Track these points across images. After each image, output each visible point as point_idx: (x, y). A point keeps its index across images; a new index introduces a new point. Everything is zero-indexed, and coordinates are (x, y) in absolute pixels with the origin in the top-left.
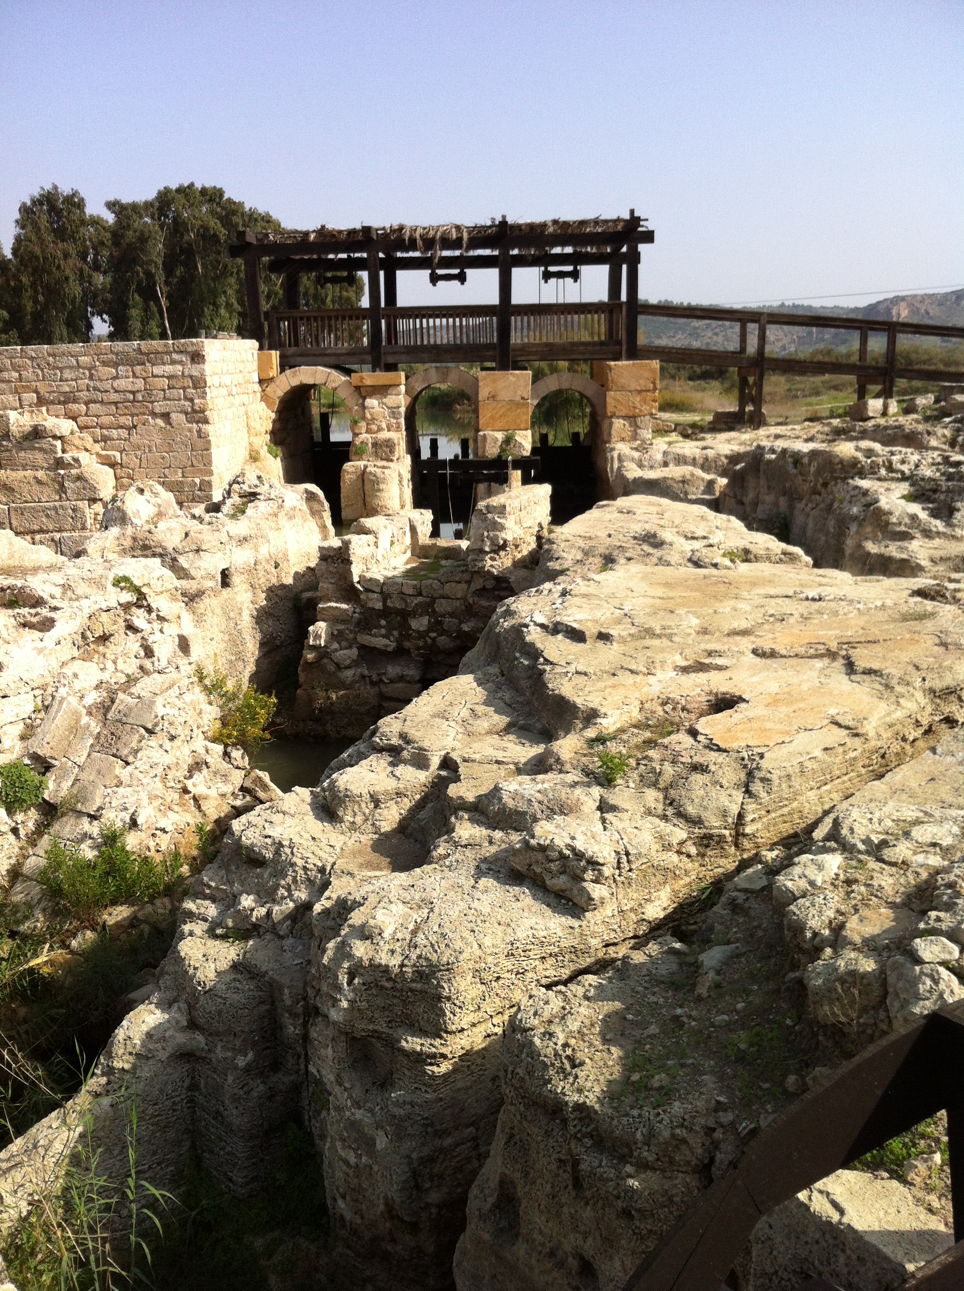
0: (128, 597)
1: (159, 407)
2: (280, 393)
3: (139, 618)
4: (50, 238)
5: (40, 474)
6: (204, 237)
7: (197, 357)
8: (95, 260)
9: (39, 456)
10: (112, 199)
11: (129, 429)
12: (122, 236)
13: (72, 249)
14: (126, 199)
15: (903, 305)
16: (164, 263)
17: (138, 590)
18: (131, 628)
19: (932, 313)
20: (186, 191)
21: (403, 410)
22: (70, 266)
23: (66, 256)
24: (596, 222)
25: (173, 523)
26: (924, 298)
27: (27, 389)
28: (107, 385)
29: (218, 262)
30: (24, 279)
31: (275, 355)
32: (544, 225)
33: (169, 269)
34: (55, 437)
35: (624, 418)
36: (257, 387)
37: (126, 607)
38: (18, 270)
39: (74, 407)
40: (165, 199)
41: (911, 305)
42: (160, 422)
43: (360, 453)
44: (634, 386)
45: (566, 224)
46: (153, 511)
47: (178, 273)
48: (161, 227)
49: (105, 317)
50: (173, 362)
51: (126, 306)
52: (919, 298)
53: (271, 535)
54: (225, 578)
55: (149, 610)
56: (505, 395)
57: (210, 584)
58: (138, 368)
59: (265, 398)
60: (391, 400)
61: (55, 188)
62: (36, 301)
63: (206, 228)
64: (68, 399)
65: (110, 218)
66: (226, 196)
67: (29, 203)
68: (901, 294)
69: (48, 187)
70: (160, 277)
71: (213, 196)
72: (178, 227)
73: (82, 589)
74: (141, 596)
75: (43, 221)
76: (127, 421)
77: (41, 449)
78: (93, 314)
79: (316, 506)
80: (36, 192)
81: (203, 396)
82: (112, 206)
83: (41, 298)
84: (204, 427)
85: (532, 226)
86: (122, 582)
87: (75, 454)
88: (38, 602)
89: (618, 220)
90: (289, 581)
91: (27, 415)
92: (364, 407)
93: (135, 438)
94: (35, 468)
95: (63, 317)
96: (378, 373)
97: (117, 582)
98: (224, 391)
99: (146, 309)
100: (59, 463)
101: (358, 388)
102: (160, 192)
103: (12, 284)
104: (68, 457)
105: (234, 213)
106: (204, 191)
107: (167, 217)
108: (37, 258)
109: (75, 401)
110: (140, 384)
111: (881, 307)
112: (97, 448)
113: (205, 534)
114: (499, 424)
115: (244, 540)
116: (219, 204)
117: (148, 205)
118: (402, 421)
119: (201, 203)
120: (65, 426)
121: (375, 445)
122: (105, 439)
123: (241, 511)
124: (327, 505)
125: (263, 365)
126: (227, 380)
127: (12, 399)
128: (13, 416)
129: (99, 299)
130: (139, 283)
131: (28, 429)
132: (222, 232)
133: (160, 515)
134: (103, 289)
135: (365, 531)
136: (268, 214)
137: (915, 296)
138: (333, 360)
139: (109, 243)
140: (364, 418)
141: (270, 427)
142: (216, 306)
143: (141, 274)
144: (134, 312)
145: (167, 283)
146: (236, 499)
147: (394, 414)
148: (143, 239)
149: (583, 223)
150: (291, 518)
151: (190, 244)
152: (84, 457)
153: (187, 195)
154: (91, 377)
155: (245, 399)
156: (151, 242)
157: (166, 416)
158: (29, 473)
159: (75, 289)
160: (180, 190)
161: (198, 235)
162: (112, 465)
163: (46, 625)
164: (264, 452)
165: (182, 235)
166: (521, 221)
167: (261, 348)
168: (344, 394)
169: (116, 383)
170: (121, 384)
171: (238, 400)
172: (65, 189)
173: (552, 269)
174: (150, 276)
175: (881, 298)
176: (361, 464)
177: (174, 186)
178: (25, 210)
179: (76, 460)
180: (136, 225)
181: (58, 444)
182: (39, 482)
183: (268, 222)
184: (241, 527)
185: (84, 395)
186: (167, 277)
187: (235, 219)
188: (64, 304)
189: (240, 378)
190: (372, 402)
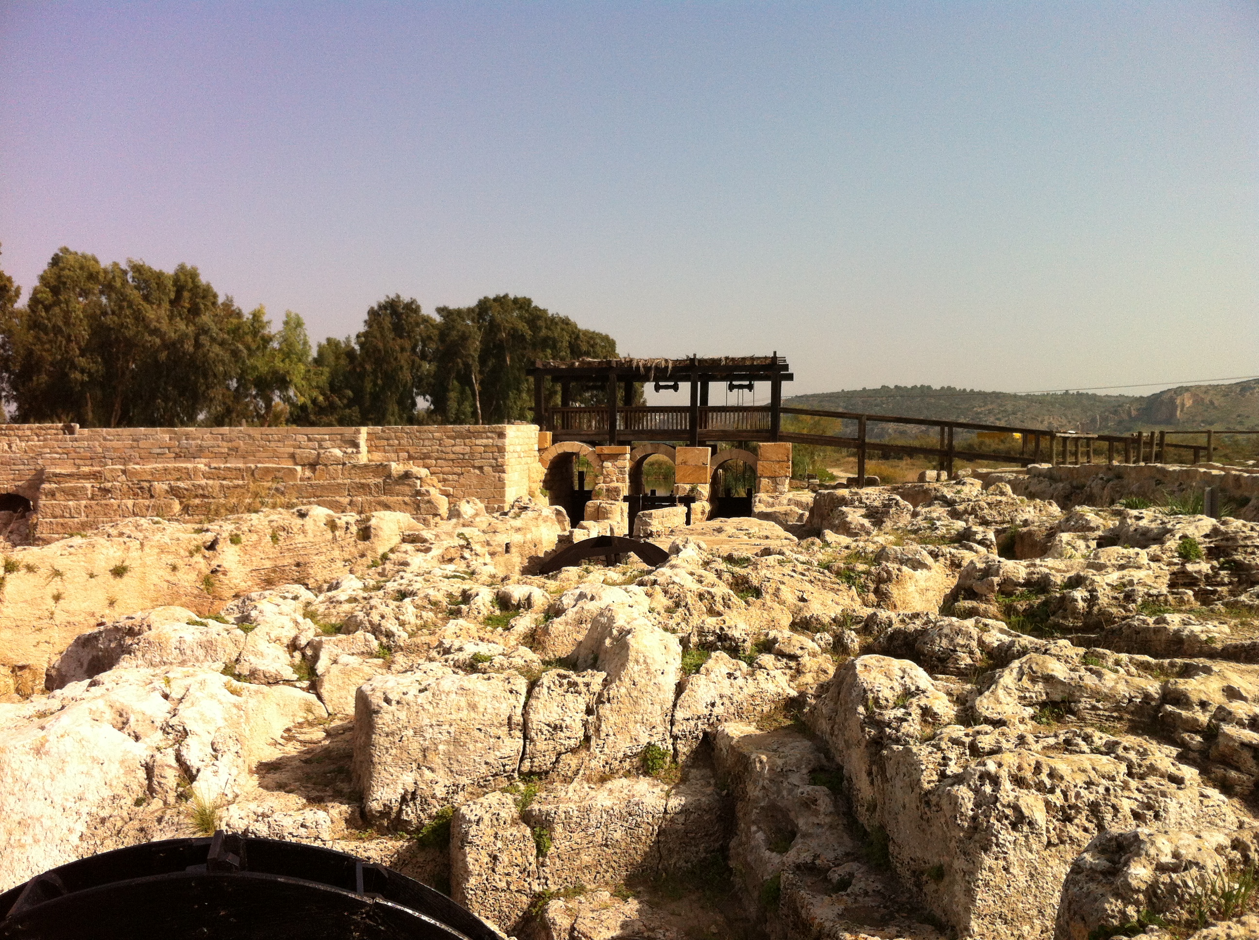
0: (463, 542)
1: (477, 463)
2: (551, 458)
3: (467, 553)
4: (392, 336)
5: (407, 499)
6: (513, 337)
7: (501, 435)
8: (423, 351)
9: (407, 488)
10: (441, 306)
11: (459, 475)
12: (448, 335)
13: (408, 345)
14: (452, 306)
15: (1187, 395)
16: (480, 357)
17: (466, 539)
18: (463, 557)
19: (1216, 403)
20: (501, 301)
21: (627, 469)
22: (404, 359)
23: (403, 349)
24: (752, 359)
25: (483, 519)
26: (1208, 389)
27: (403, 450)
28: (448, 450)
29: (524, 356)
30: (368, 367)
31: (549, 435)
32: (720, 360)
33: (483, 361)
34: (417, 478)
35: (768, 478)
36: (537, 453)
37: (462, 547)
38: (363, 360)
39: (429, 461)
40: (484, 306)
41: (1195, 395)
42: (477, 472)
43: (598, 495)
44: (774, 458)
45: (733, 359)
46: (473, 512)
47: (490, 364)
48: (479, 329)
49: (428, 397)
50: (488, 438)
51: (446, 390)
52: (1203, 389)
53: (533, 529)
54: (508, 546)
55: (472, 550)
56: (691, 462)
57: (500, 549)
58: (467, 441)
59: (541, 460)
60: (619, 463)
61: (398, 297)
62: (375, 384)
63: (515, 330)
64: (426, 456)
65: (438, 319)
66: (533, 305)
67: (376, 308)
68: (1185, 385)
69: (392, 296)
70: (475, 367)
71: (523, 304)
72: (493, 328)
73: (443, 537)
74: (469, 544)
75: (387, 323)
76: (458, 470)
77: (409, 485)
78: (417, 394)
79: (561, 518)
80: (382, 300)
81: (503, 457)
82: (440, 310)
83: (379, 382)
84: (503, 475)
85: (713, 361)
86: (461, 535)
87: (427, 488)
88: (425, 541)
89: (766, 358)
90: (542, 555)
91: (401, 466)
92: (602, 467)
93: (462, 480)
94: (404, 495)
95: (395, 398)
96: (613, 446)
97: (459, 535)
98: (516, 455)
99: (462, 392)
100: (418, 493)
101: (599, 455)
102: (480, 301)
103: (358, 370)
104: (423, 489)
105: (539, 318)
106: (516, 300)
107: (484, 320)
108: (379, 351)
109: (430, 458)
110: (468, 449)
111: (1165, 397)
112: (440, 485)
113: (500, 526)
114: (688, 480)
115: (519, 530)
116: (527, 311)
117: (470, 311)
118: (627, 476)
119: (513, 310)
120: (423, 472)
121: (608, 490)
122: (445, 480)
123: (518, 515)
124: (567, 518)
125: (541, 440)
126: (518, 449)
127: (393, 456)
128: (394, 465)
129: (424, 383)
130: (458, 372)
131: (402, 473)
132: (528, 334)
133: (477, 515)
134: (428, 375)
135: (584, 528)
136: (567, 318)
137: (1199, 387)
138: (585, 438)
139: (436, 338)
140: (602, 474)
141: (543, 478)
142: (520, 391)
143: (461, 365)
144: (453, 395)
145: (481, 372)
146: (516, 510)
147: (621, 470)
148: (464, 338)
149: (744, 359)
150: (545, 521)
151: (501, 341)
152: (433, 491)
153: (502, 304)
154: (440, 445)
155: (529, 460)
156: (470, 341)
157: (481, 468)
158: (400, 498)
159: (406, 375)
160: (497, 299)
161: (508, 334)
162: (448, 495)
163: (428, 550)
164: (538, 492)
165: (496, 334)
166: (706, 357)
167: (541, 430)
168: (591, 459)
169: (454, 449)
170: (457, 449)
171: (524, 460)
172: (406, 298)
173: (735, 383)
174: (467, 366)
175: (1165, 388)
176: (598, 502)
177: (492, 296)
178: (372, 313)
179: (428, 491)
180: (459, 327)
181: (418, 482)
182: (405, 503)
183: (567, 324)
184: (518, 523)
185: (435, 455)
186: (481, 367)
187: (540, 323)
188: (397, 387)
189: (526, 448)
190: (608, 464)
